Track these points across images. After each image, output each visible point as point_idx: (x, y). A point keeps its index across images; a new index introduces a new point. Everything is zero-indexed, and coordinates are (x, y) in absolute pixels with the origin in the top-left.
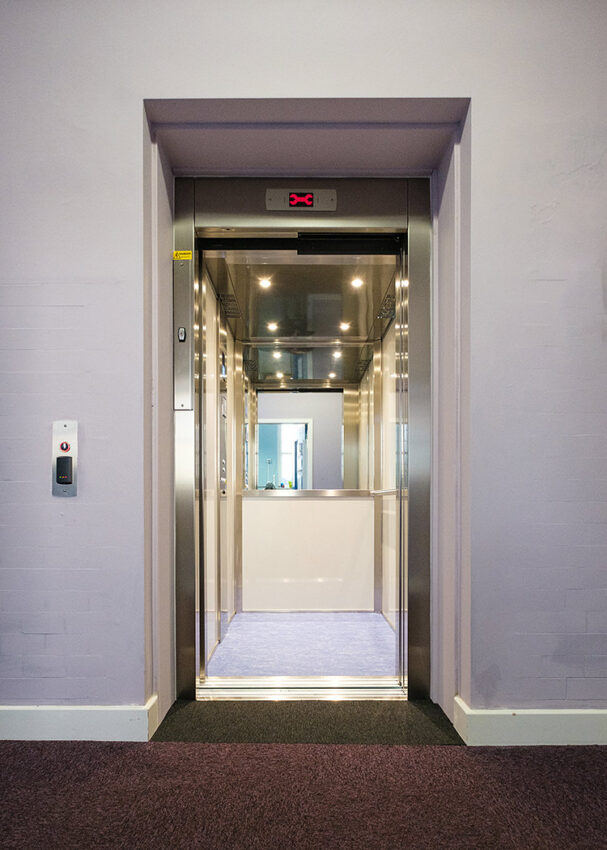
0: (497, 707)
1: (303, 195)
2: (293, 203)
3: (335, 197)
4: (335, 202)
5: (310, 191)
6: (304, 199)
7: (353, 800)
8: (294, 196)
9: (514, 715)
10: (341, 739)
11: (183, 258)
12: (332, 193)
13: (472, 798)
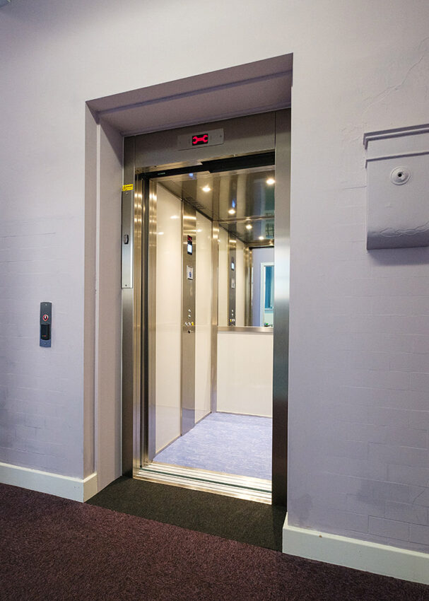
0: (308, 527)
1: (202, 136)
2: (195, 143)
3: (223, 135)
4: (223, 137)
5: (206, 133)
6: (202, 139)
7: (166, 575)
8: (196, 138)
9: (320, 537)
10: (198, 526)
11: (128, 189)
12: (221, 131)
13: (247, 596)
